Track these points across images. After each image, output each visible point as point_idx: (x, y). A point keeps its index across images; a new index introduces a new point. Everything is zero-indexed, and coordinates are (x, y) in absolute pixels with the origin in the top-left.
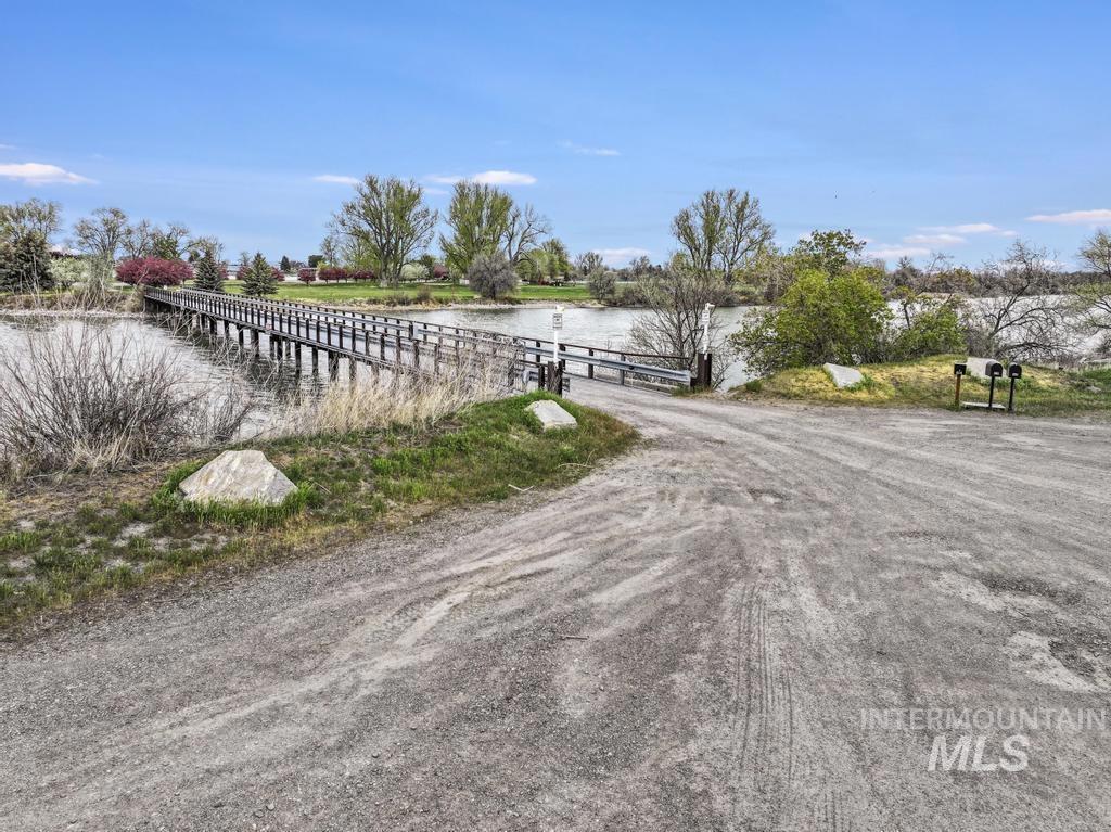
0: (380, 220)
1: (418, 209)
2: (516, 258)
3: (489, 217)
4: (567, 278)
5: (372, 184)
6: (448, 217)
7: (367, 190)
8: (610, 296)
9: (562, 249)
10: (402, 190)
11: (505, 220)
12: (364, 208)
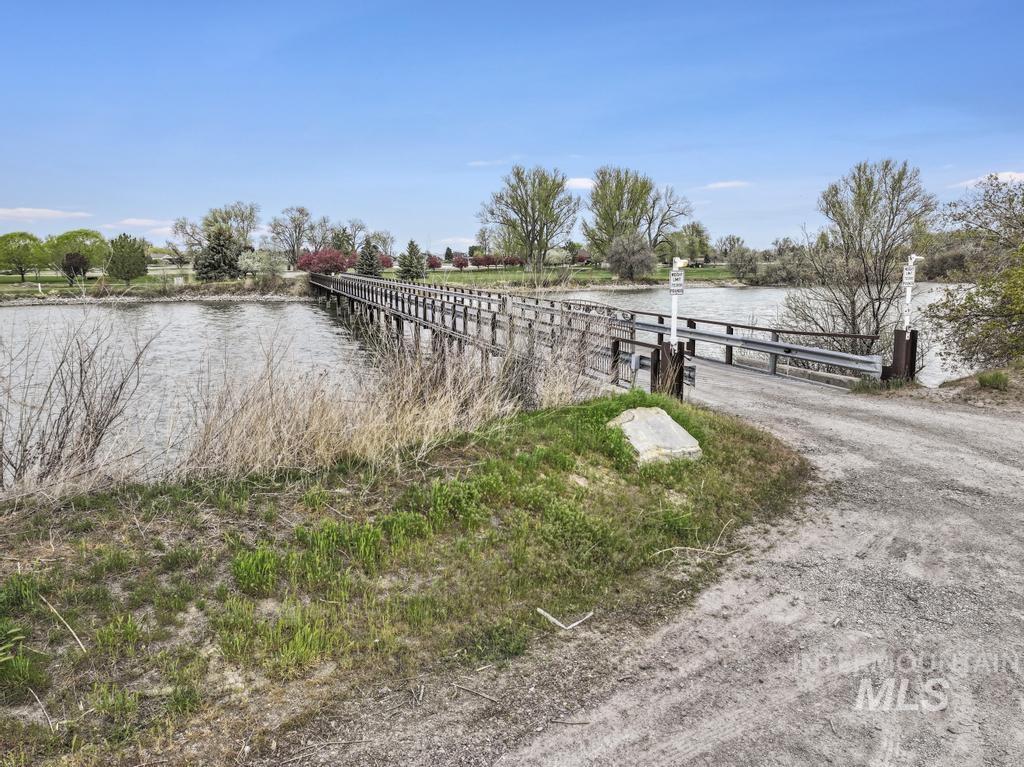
0: (526, 209)
1: (562, 196)
2: (656, 240)
3: (629, 201)
4: (707, 260)
5: (518, 174)
6: (590, 203)
7: (513, 181)
8: (751, 275)
9: (703, 231)
10: (547, 180)
11: (645, 204)
12: (511, 197)
